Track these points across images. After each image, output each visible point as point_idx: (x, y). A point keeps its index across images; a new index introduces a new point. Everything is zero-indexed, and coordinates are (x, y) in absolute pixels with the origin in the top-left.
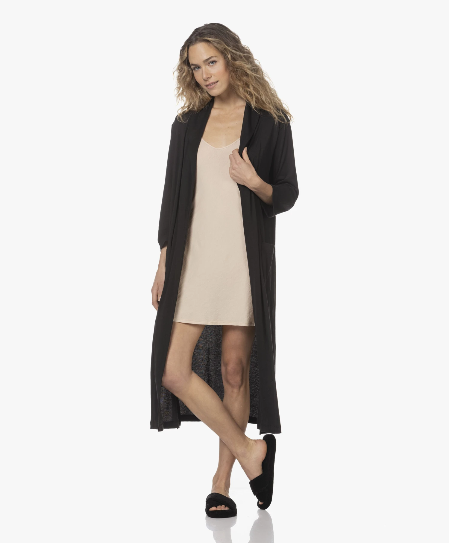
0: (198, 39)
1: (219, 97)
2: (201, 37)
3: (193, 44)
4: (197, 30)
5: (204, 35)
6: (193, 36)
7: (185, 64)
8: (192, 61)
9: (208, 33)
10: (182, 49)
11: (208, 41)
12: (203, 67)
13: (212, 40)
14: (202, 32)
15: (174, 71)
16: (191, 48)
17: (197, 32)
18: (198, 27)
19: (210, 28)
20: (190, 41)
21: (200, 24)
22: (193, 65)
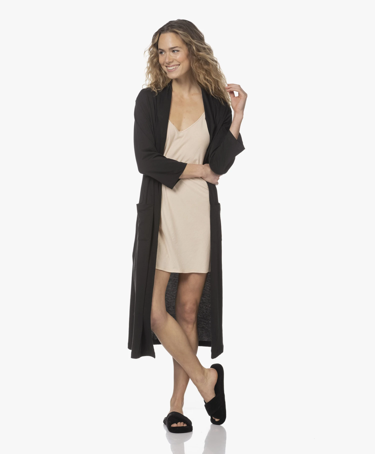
0: (169, 29)
1: (177, 80)
2: (172, 28)
3: (165, 33)
4: (171, 22)
5: (175, 27)
6: (165, 26)
7: (155, 47)
8: (161, 46)
9: (178, 27)
10: (155, 35)
11: (176, 33)
12: (168, 53)
13: (180, 32)
14: (174, 24)
15: (146, 50)
16: (162, 35)
17: (170, 23)
18: (172, 20)
19: (181, 23)
20: (162, 30)
21: (175, 18)
22: (160, 49)
